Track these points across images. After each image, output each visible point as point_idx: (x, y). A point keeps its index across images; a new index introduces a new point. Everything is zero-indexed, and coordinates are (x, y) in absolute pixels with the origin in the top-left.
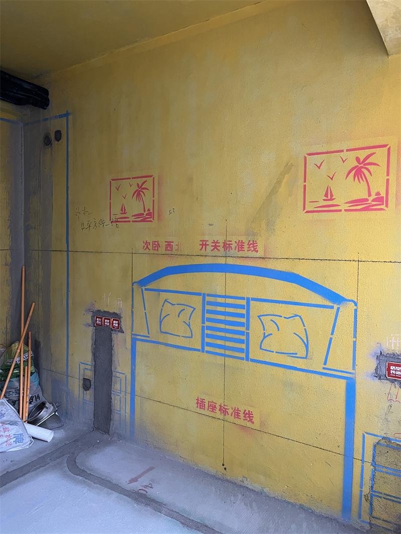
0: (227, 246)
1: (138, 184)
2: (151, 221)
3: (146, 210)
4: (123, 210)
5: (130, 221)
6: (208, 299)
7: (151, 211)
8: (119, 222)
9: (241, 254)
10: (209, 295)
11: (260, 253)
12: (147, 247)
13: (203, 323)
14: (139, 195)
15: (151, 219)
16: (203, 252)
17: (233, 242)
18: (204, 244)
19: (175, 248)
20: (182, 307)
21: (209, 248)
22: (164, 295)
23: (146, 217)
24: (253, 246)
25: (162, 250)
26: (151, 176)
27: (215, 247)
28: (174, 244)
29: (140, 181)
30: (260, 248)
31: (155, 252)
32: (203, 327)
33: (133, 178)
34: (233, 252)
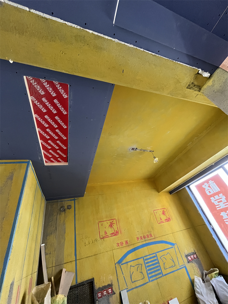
0: (144, 237)
1: (110, 222)
2: (118, 235)
3: (115, 231)
4: (106, 233)
5: (109, 237)
6: (145, 258)
7: (117, 231)
8: (104, 238)
9: (149, 239)
10: (145, 257)
11: (153, 237)
12: (118, 245)
13: (146, 269)
14: (111, 226)
15: (118, 234)
16: (138, 241)
17: (146, 236)
18: (138, 239)
19: (129, 242)
20: (137, 266)
21: (140, 239)
22: (129, 264)
23: (115, 234)
24: (151, 235)
25: (124, 245)
26: (115, 219)
27: (141, 238)
28: (128, 241)
29: (111, 221)
30: (153, 235)
31: (122, 246)
32: (147, 271)
33: (108, 220)
34: (147, 239)
